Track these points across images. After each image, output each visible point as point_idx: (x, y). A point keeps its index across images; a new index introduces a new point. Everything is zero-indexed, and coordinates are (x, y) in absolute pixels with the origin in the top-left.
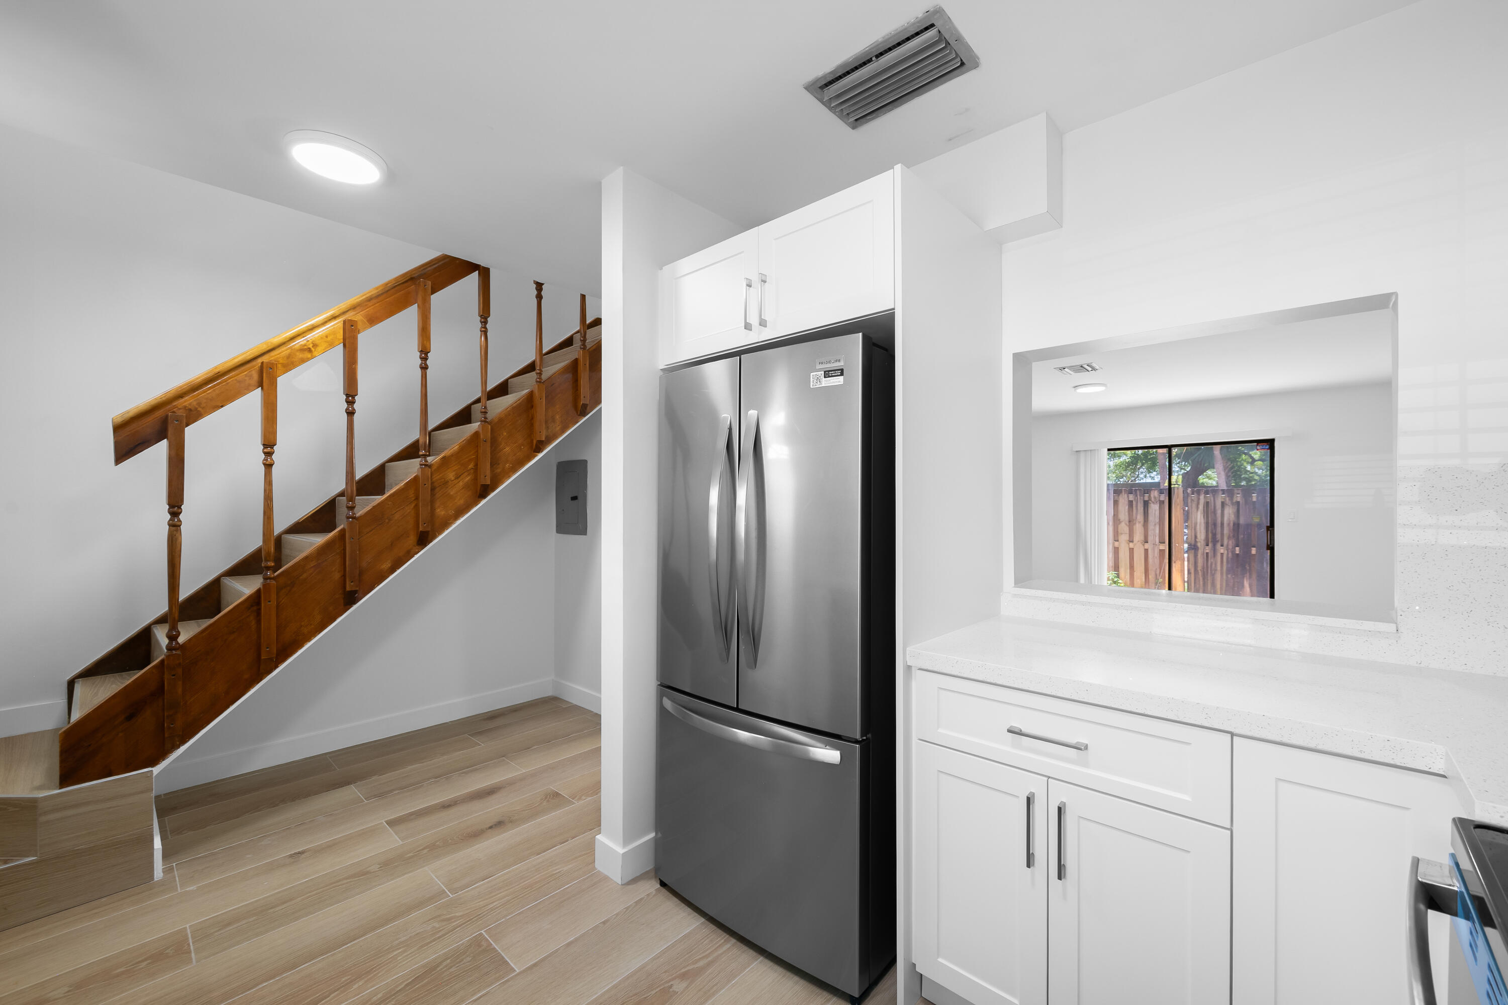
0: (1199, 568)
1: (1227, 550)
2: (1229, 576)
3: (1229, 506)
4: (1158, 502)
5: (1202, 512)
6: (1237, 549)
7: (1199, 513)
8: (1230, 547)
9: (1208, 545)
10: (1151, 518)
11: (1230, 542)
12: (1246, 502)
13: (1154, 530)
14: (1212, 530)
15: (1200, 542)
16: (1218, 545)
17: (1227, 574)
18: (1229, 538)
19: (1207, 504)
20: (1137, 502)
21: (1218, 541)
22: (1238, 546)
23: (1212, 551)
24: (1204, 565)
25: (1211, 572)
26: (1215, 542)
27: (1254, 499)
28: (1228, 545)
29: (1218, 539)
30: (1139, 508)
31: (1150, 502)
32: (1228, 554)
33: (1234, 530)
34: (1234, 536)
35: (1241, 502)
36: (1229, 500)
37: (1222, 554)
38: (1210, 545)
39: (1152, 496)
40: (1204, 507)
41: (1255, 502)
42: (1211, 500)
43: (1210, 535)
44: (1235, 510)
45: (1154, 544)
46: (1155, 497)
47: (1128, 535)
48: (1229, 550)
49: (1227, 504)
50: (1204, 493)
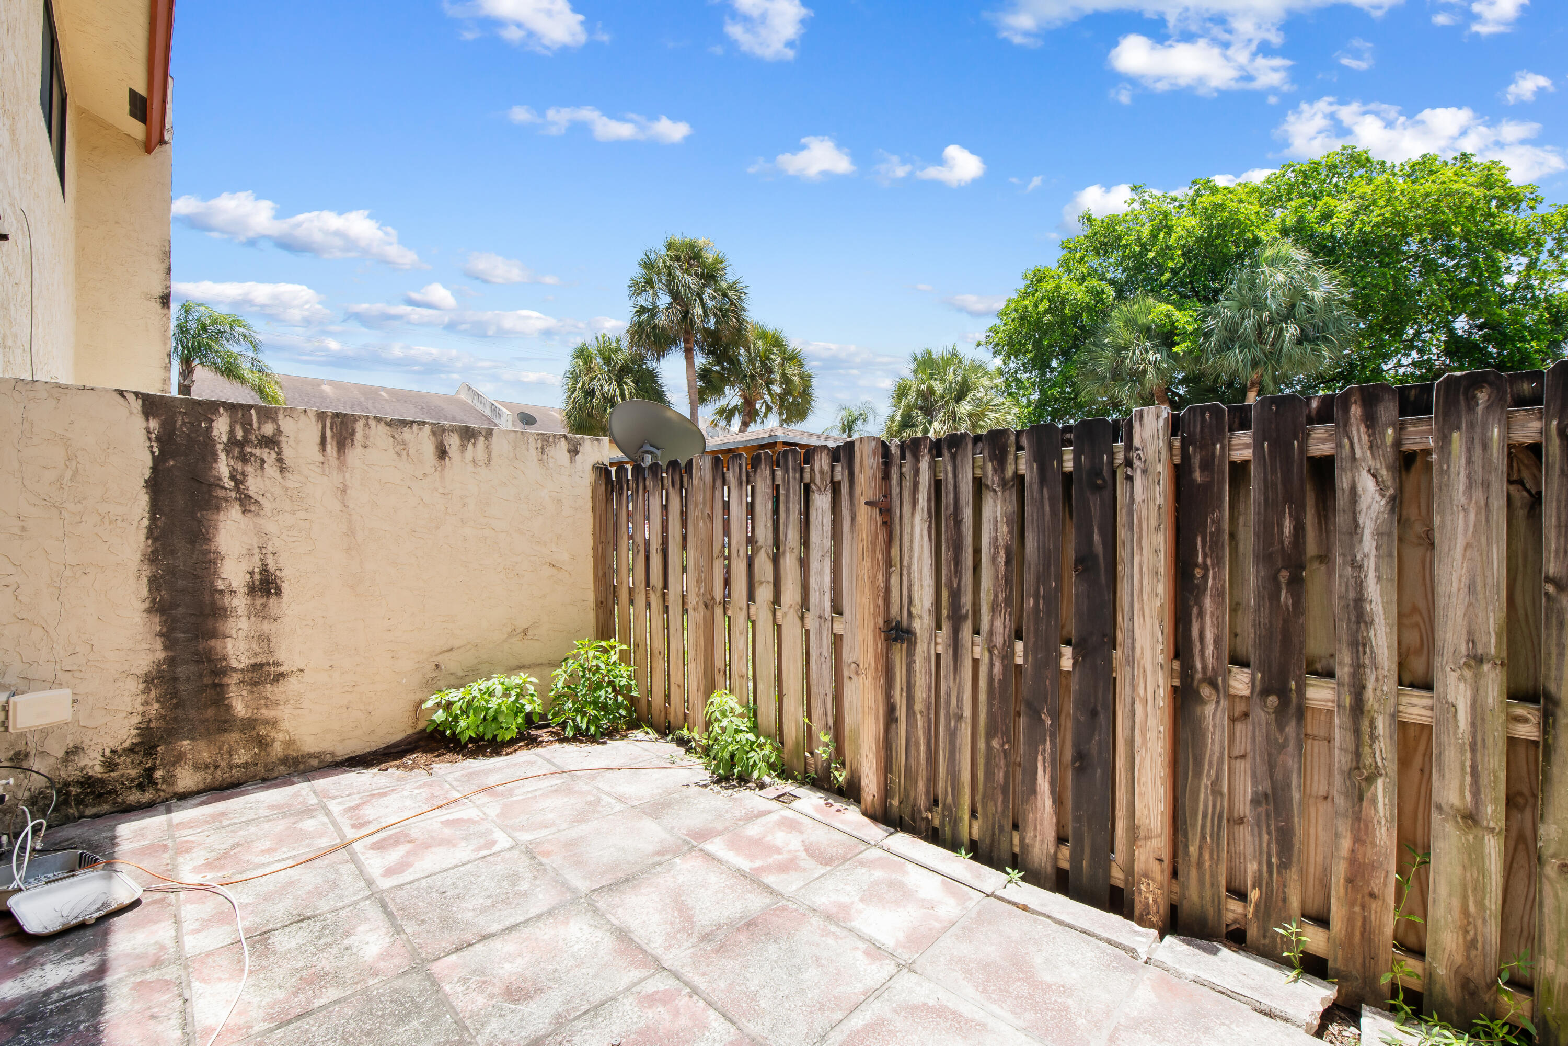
0: (919, 706)
1: (990, 651)
2: (995, 743)
3: (995, 491)
4: (829, 487)
5: (926, 516)
6: (1019, 646)
7: (918, 518)
8: (999, 640)
9: (939, 627)
10: (814, 538)
11: (998, 624)
12: (1043, 479)
13: (821, 573)
14: (950, 582)
15: (921, 617)
16: (967, 628)
17: (989, 736)
18: (994, 609)
19: (937, 486)
20: (788, 490)
21: (966, 617)
22: (1019, 637)
23: (951, 651)
24: (929, 696)
25: (948, 723)
26: (957, 620)
27: (1069, 466)
28: (991, 633)
29: (964, 611)
30: (791, 506)
31: (813, 487)
32: (991, 664)
33: (1007, 578)
34: (1008, 601)
35: (1027, 479)
36: (995, 470)
37: (976, 662)
38: (944, 627)
39: (817, 469)
40: (929, 500)
41: (1071, 473)
42: (946, 475)
43: (945, 594)
44: (1012, 507)
45: (820, 617)
46: (822, 472)
47: (771, 586)
48: (996, 652)
49: (987, 487)
50: (930, 451)
